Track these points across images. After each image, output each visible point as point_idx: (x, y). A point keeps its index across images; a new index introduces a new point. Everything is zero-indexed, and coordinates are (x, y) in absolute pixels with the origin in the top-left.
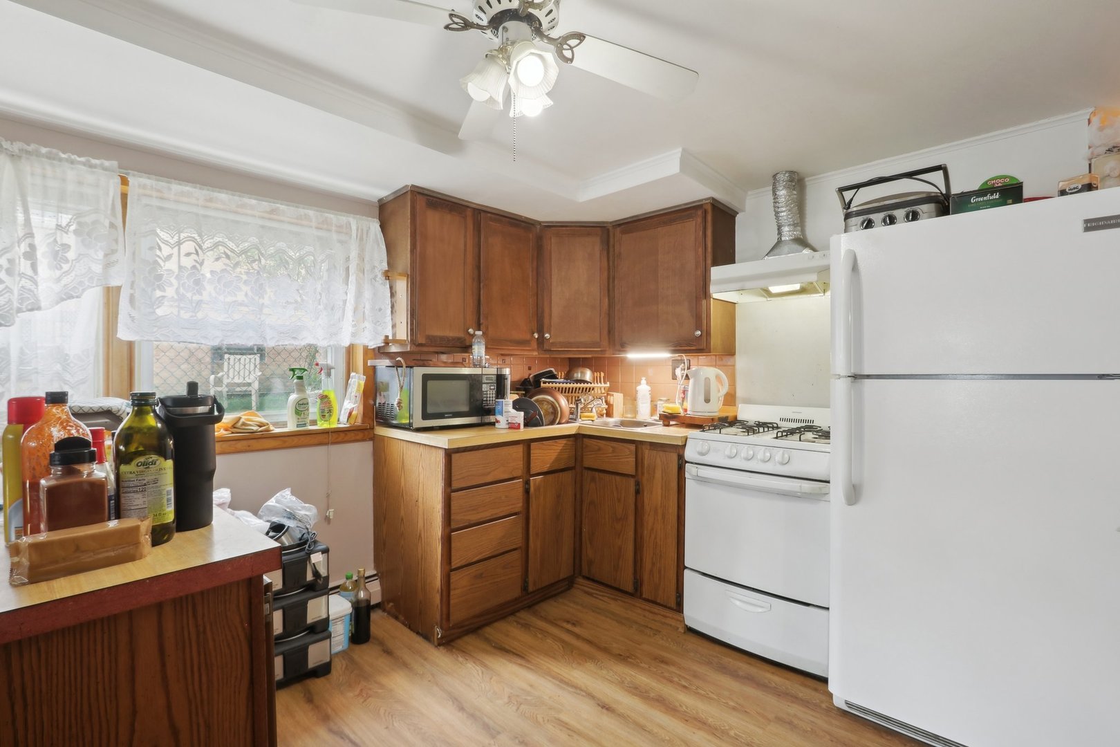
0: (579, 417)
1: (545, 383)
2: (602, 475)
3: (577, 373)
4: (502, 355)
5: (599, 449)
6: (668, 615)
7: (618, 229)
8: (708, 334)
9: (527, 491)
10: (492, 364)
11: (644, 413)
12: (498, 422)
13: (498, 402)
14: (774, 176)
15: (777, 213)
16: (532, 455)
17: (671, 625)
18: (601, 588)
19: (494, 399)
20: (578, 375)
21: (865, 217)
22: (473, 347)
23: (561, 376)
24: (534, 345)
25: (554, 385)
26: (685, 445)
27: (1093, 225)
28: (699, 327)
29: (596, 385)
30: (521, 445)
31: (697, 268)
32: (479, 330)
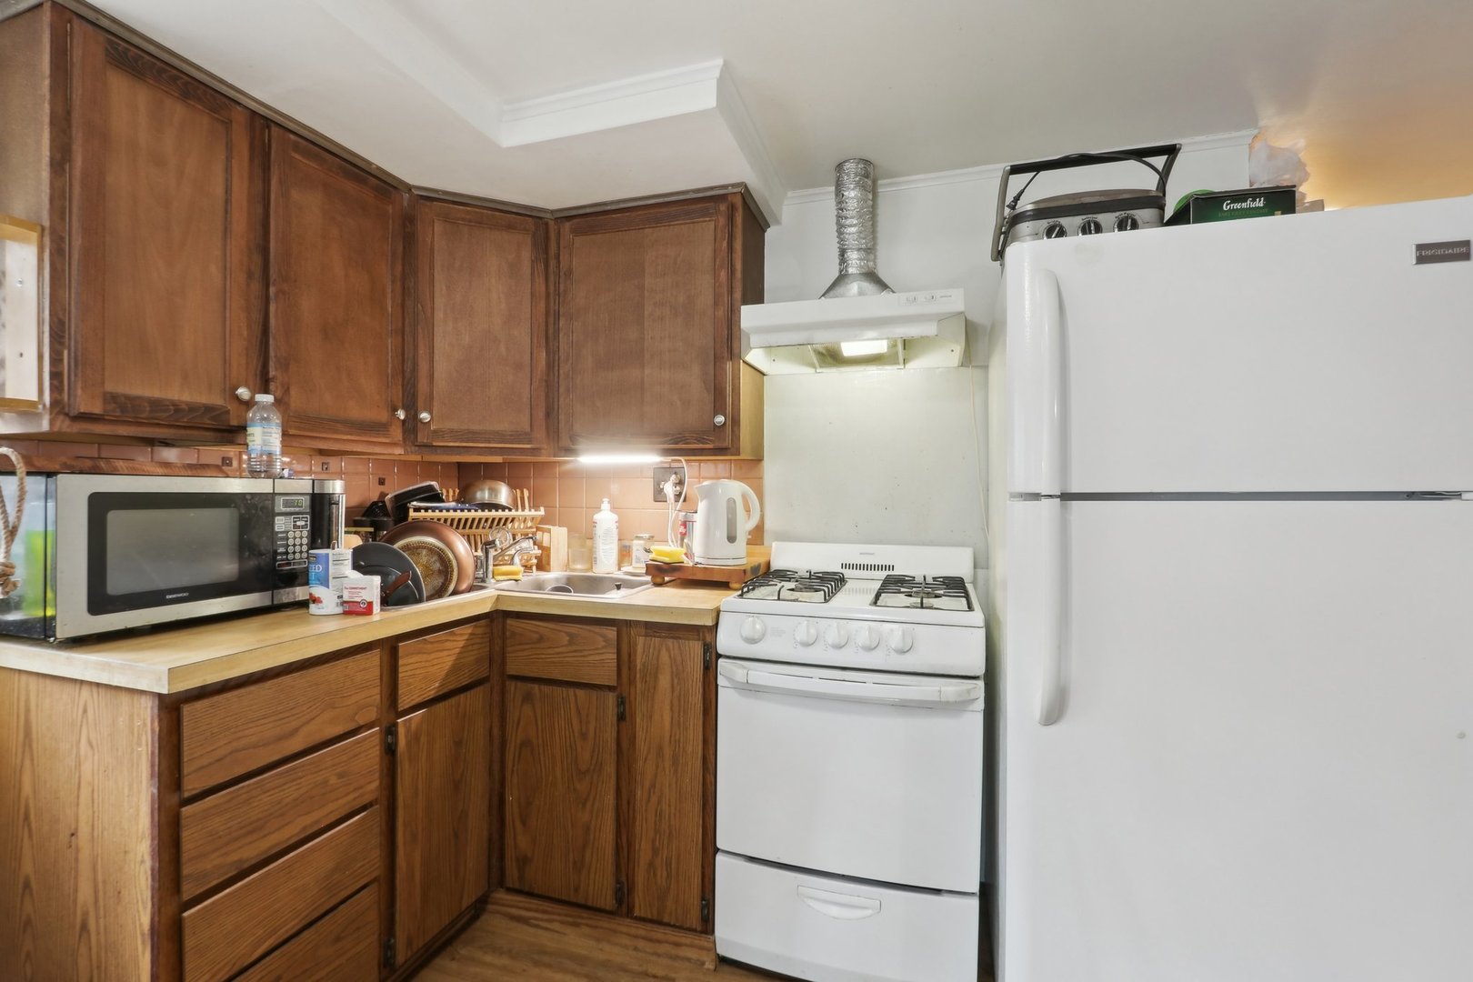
0: (490, 575)
1: (417, 510)
2: (546, 689)
3: (482, 490)
4: (322, 452)
5: (541, 639)
6: (683, 940)
7: (568, 225)
8: (735, 421)
9: (390, 751)
10: (297, 473)
11: (606, 563)
12: (315, 600)
13: (316, 556)
14: (840, 167)
15: (840, 228)
16: (401, 670)
17: (689, 960)
18: (546, 905)
19: (305, 548)
20: (483, 495)
21: (1051, 221)
22: (250, 430)
23: (454, 496)
24: (397, 433)
25: (437, 513)
26: (717, 624)
27: (1429, 254)
28: (719, 407)
29: (520, 513)
30: (377, 651)
31: (716, 303)
32: (266, 391)
